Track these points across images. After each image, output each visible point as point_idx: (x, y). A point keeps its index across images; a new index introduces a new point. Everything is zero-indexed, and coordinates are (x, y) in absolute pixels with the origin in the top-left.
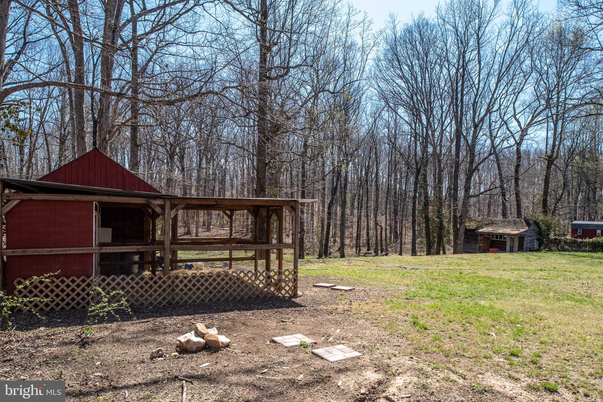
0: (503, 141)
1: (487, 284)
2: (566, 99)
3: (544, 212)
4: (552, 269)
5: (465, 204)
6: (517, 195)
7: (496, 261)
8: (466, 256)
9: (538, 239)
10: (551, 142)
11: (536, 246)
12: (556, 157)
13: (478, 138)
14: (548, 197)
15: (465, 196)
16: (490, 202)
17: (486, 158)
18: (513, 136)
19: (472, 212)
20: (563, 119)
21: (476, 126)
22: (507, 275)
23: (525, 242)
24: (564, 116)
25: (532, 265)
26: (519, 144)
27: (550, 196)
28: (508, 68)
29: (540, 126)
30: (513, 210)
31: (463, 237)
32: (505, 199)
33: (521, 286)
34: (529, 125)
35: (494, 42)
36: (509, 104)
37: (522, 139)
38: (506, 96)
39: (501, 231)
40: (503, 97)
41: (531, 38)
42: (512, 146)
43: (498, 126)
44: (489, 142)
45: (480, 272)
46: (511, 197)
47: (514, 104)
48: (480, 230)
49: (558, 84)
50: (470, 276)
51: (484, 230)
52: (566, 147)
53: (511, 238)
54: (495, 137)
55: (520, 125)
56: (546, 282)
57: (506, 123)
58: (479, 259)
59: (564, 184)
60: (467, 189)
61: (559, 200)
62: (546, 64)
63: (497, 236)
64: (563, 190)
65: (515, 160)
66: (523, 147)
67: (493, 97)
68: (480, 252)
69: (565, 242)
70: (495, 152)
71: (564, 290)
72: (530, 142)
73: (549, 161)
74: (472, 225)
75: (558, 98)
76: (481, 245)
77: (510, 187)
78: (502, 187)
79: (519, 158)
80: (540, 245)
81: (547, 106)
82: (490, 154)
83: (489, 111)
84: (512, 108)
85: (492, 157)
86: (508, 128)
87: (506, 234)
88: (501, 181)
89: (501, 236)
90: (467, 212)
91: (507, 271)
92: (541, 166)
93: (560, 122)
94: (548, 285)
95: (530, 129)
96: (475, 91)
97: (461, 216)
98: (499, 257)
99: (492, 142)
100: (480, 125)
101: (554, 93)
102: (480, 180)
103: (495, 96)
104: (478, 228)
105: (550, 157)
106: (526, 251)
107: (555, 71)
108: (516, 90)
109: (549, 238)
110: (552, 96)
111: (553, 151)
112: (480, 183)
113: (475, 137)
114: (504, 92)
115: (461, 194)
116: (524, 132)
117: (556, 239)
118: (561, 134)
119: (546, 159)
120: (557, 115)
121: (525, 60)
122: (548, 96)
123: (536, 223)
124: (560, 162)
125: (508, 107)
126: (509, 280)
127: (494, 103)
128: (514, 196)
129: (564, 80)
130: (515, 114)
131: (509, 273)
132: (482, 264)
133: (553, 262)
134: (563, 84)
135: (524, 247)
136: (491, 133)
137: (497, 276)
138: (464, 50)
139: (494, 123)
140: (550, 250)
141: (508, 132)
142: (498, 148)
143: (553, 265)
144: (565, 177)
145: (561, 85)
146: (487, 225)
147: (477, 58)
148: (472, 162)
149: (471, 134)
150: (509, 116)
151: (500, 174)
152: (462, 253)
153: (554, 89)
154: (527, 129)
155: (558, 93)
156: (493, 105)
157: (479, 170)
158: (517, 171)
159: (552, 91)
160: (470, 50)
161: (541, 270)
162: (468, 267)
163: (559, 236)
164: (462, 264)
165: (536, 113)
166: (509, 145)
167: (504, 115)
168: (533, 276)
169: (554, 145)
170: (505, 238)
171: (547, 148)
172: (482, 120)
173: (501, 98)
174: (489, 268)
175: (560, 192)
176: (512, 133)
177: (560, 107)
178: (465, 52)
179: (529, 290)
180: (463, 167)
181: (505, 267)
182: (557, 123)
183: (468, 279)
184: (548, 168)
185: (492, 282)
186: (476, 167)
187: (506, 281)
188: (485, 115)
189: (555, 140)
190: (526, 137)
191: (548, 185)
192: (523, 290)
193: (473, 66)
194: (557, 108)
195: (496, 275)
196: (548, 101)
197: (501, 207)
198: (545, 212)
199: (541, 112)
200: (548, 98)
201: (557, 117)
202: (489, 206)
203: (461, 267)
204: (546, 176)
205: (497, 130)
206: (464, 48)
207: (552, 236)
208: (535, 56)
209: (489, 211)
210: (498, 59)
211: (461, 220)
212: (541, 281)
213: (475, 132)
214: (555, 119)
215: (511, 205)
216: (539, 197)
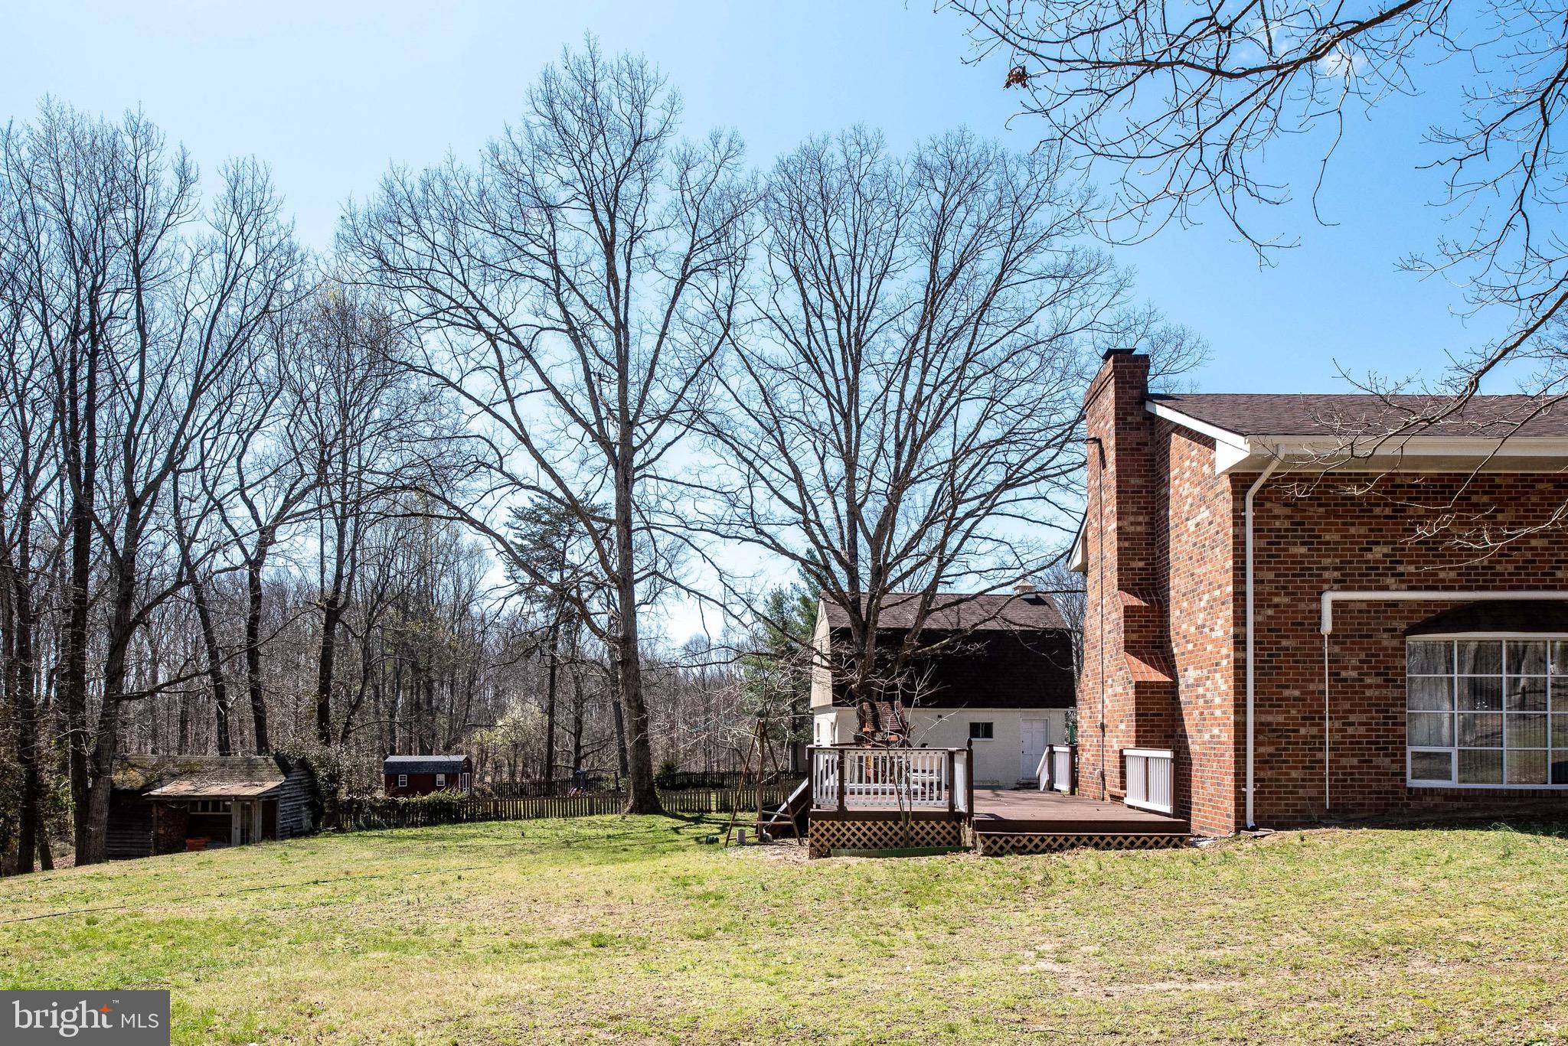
0: (213, 550)
1: (170, 942)
2: (361, 469)
3: (321, 737)
4: (342, 876)
5: (108, 722)
6: (256, 695)
7: (199, 874)
8: (112, 868)
9: (311, 805)
10: (331, 567)
11: (307, 823)
12: (346, 605)
13: (144, 534)
14: (331, 700)
15: (108, 696)
16: (184, 713)
17: (166, 594)
18: (238, 541)
19: (132, 740)
20: (357, 516)
21: (135, 503)
22: (226, 910)
23: (280, 815)
24: (358, 509)
25: (294, 873)
26: (255, 564)
27: (335, 697)
28: (220, 365)
29: (303, 525)
30: (246, 732)
31: (105, 814)
32: (223, 705)
33: (263, 934)
34: (280, 519)
35: (182, 283)
36: (226, 456)
37: (262, 553)
38: (219, 434)
39: (215, 790)
40: (209, 435)
41: (276, 303)
42: (236, 568)
43: (199, 511)
44: (174, 550)
45: (152, 911)
46: (239, 699)
47: (239, 459)
48: (157, 792)
49: (343, 431)
50: (121, 925)
51: (169, 789)
52: (368, 584)
53: (243, 807)
54: (192, 539)
55: (255, 517)
56: (327, 912)
57: (219, 505)
58: (152, 871)
59: (365, 671)
60: (115, 674)
61: (355, 707)
62: (313, 377)
63: (205, 807)
64: (364, 684)
65: (248, 604)
66: (267, 574)
67: (181, 431)
68: (158, 853)
69: (373, 808)
70: (192, 579)
71: (368, 926)
72: (280, 561)
73: (329, 613)
74: (128, 779)
75: (345, 464)
76: (162, 832)
77: (238, 674)
78: (214, 673)
79: (256, 599)
80: (315, 820)
81: (319, 478)
82: (179, 584)
83: (171, 466)
84: (235, 470)
85: (185, 591)
86: (224, 520)
87: (229, 798)
88: (213, 656)
89: (217, 801)
90: (116, 742)
91: (230, 896)
92: (312, 624)
93: (350, 524)
94: (331, 918)
95: (280, 528)
96: (132, 408)
97: (96, 756)
98: (210, 862)
99: (185, 551)
100: (148, 501)
101: (335, 451)
102: (154, 652)
103: (187, 431)
104: (148, 786)
105: (332, 603)
106: (283, 838)
107: (335, 400)
108: (244, 425)
109: (336, 801)
110: (330, 458)
111: (337, 591)
112: (154, 663)
113: (134, 533)
114: (210, 424)
115: (95, 689)
116: (267, 536)
117: (352, 801)
118: (353, 550)
119: (323, 608)
120: (344, 506)
121: (261, 355)
122: (322, 454)
123: (303, 763)
124: (353, 618)
125: (224, 463)
126: (235, 920)
127: (186, 447)
128: (248, 696)
129: (357, 424)
130: (242, 485)
131: (235, 900)
132: (160, 886)
133: (344, 856)
134: (353, 436)
135: (279, 827)
136: (180, 529)
137: (201, 916)
138: (95, 282)
139: (186, 502)
140: (341, 830)
141: (226, 531)
142: (200, 568)
143: (345, 867)
144: (367, 652)
145: (349, 438)
146: (174, 776)
147: (133, 313)
148: (125, 600)
149: (123, 524)
150: (228, 488)
151: (210, 640)
152: (99, 862)
153: (336, 440)
154: (274, 529)
155: (344, 452)
156: (182, 452)
157: (147, 625)
158: (252, 631)
159: (332, 444)
160: (111, 287)
161: (316, 882)
162: (117, 900)
163: (360, 792)
164: (98, 895)
165: (295, 492)
166: (227, 565)
167: (215, 484)
168: (297, 901)
169: (339, 576)
170: (226, 808)
171: (322, 582)
172: (153, 487)
173: (203, 440)
174: (181, 895)
175: (358, 687)
176: (236, 534)
177: (348, 486)
178: (95, 289)
179: (286, 940)
180: (101, 612)
181: (225, 886)
182: (343, 524)
183: (112, 937)
184: (329, 628)
185: (186, 933)
186: (140, 615)
187: (224, 925)
188: (162, 476)
189: (340, 563)
190: (271, 549)
191: (329, 672)
192: (270, 942)
193: (122, 335)
194: (344, 488)
195: (195, 913)
196: (322, 466)
197: (215, 728)
198: (325, 737)
199: (305, 492)
200: (322, 460)
201: (343, 510)
202: (183, 723)
203: (95, 904)
204: (325, 650)
205: (196, 520)
206: (95, 278)
207: (343, 796)
208: (288, 350)
209: (184, 737)
210: (193, 333)
211: (98, 764)
212: (314, 911)
213: (133, 518)
214: (339, 513)
215: (241, 721)
216: (308, 702)
